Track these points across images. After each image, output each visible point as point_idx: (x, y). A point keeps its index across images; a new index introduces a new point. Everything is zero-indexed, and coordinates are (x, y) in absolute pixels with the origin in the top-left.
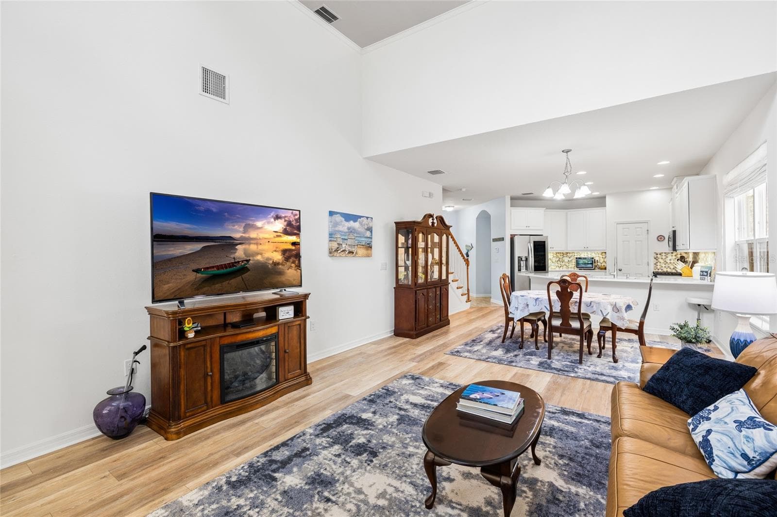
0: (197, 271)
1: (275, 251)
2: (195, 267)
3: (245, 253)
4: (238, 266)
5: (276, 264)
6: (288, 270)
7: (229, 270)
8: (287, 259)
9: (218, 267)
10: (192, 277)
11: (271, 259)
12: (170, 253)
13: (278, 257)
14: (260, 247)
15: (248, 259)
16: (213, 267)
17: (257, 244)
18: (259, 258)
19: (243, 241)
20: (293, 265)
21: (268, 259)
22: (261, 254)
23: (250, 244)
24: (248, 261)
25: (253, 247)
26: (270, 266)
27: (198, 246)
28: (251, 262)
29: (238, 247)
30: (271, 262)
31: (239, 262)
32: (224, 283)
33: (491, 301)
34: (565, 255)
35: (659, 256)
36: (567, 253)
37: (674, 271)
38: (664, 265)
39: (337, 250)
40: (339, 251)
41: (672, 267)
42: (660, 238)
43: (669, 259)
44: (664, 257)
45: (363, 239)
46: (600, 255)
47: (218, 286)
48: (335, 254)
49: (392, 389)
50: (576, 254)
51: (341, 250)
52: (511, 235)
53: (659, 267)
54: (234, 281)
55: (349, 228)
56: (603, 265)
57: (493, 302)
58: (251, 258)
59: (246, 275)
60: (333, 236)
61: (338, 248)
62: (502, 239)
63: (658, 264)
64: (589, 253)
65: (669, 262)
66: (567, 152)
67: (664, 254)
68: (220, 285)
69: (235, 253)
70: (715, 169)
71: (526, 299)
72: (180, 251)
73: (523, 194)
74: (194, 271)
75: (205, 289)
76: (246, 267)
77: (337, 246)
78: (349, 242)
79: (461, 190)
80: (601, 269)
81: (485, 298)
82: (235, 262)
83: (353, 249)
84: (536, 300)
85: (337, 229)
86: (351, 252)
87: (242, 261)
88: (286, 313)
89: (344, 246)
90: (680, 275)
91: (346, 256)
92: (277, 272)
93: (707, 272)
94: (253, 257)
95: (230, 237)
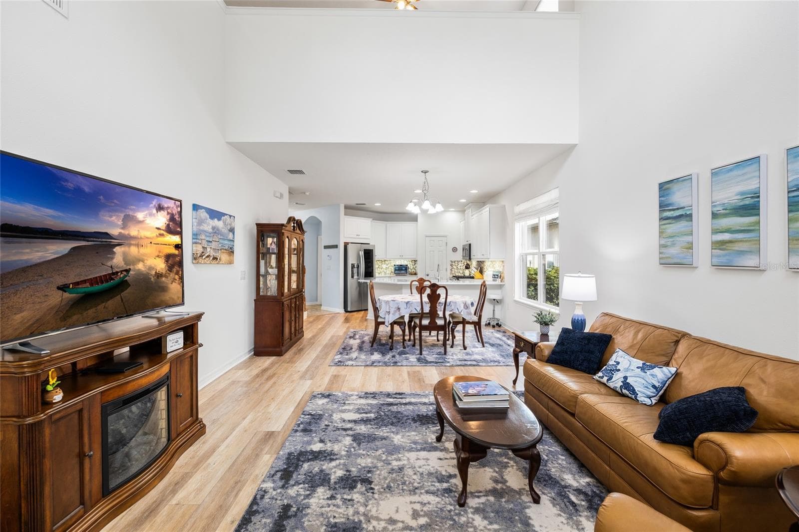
0: (63, 288)
1: (158, 256)
2: (61, 281)
3: (124, 259)
4: (117, 280)
5: (159, 275)
6: (172, 284)
7: (105, 285)
8: (170, 268)
9: (93, 281)
10: (57, 298)
11: (153, 268)
12: (25, 257)
13: (160, 265)
14: (142, 250)
15: (128, 267)
16: (85, 282)
17: (137, 245)
18: (140, 266)
19: (124, 240)
20: (177, 277)
21: (151, 268)
22: (143, 261)
23: (130, 245)
24: (128, 271)
25: (133, 250)
26: (152, 279)
27: (63, 247)
28: (131, 272)
29: (117, 249)
30: (153, 273)
31: (117, 272)
32: (99, 307)
33: (322, 309)
34: (383, 263)
35: (453, 263)
36: (385, 261)
37: (462, 275)
38: (456, 271)
39: (201, 256)
40: (204, 257)
41: (461, 272)
42: (455, 250)
43: (459, 265)
44: (456, 264)
45: (226, 242)
46: (411, 263)
47: (91, 312)
48: (200, 260)
49: (314, 412)
50: (392, 262)
51: (206, 255)
52: (345, 243)
53: (453, 272)
54: (112, 303)
55: (213, 228)
56: (412, 271)
57: (325, 309)
58: (131, 267)
59: (126, 293)
60: (199, 237)
61: (203, 252)
62: (336, 247)
63: (453, 270)
64: (402, 261)
65: (459, 268)
66: (425, 173)
67: (456, 262)
68: (93, 310)
69: (112, 258)
70: (504, 201)
71: (397, 303)
72: (40, 254)
73: (357, 204)
74: (59, 288)
75: (75, 317)
76: (126, 280)
77: (202, 250)
78: (214, 245)
79: (305, 193)
80: (412, 274)
81: (312, 306)
82: (113, 274)
83: (217, 255)
84: (407, 303)
85: (202, 228)
86: (215, 258)
87: (121, 271)
88: (174, 343)
89: (208, 250)
90: (473, 278)
91: (211, 263)
92: (159, 287)
93: (498, 275)
94: (133, 265)
95: (106, 234)
